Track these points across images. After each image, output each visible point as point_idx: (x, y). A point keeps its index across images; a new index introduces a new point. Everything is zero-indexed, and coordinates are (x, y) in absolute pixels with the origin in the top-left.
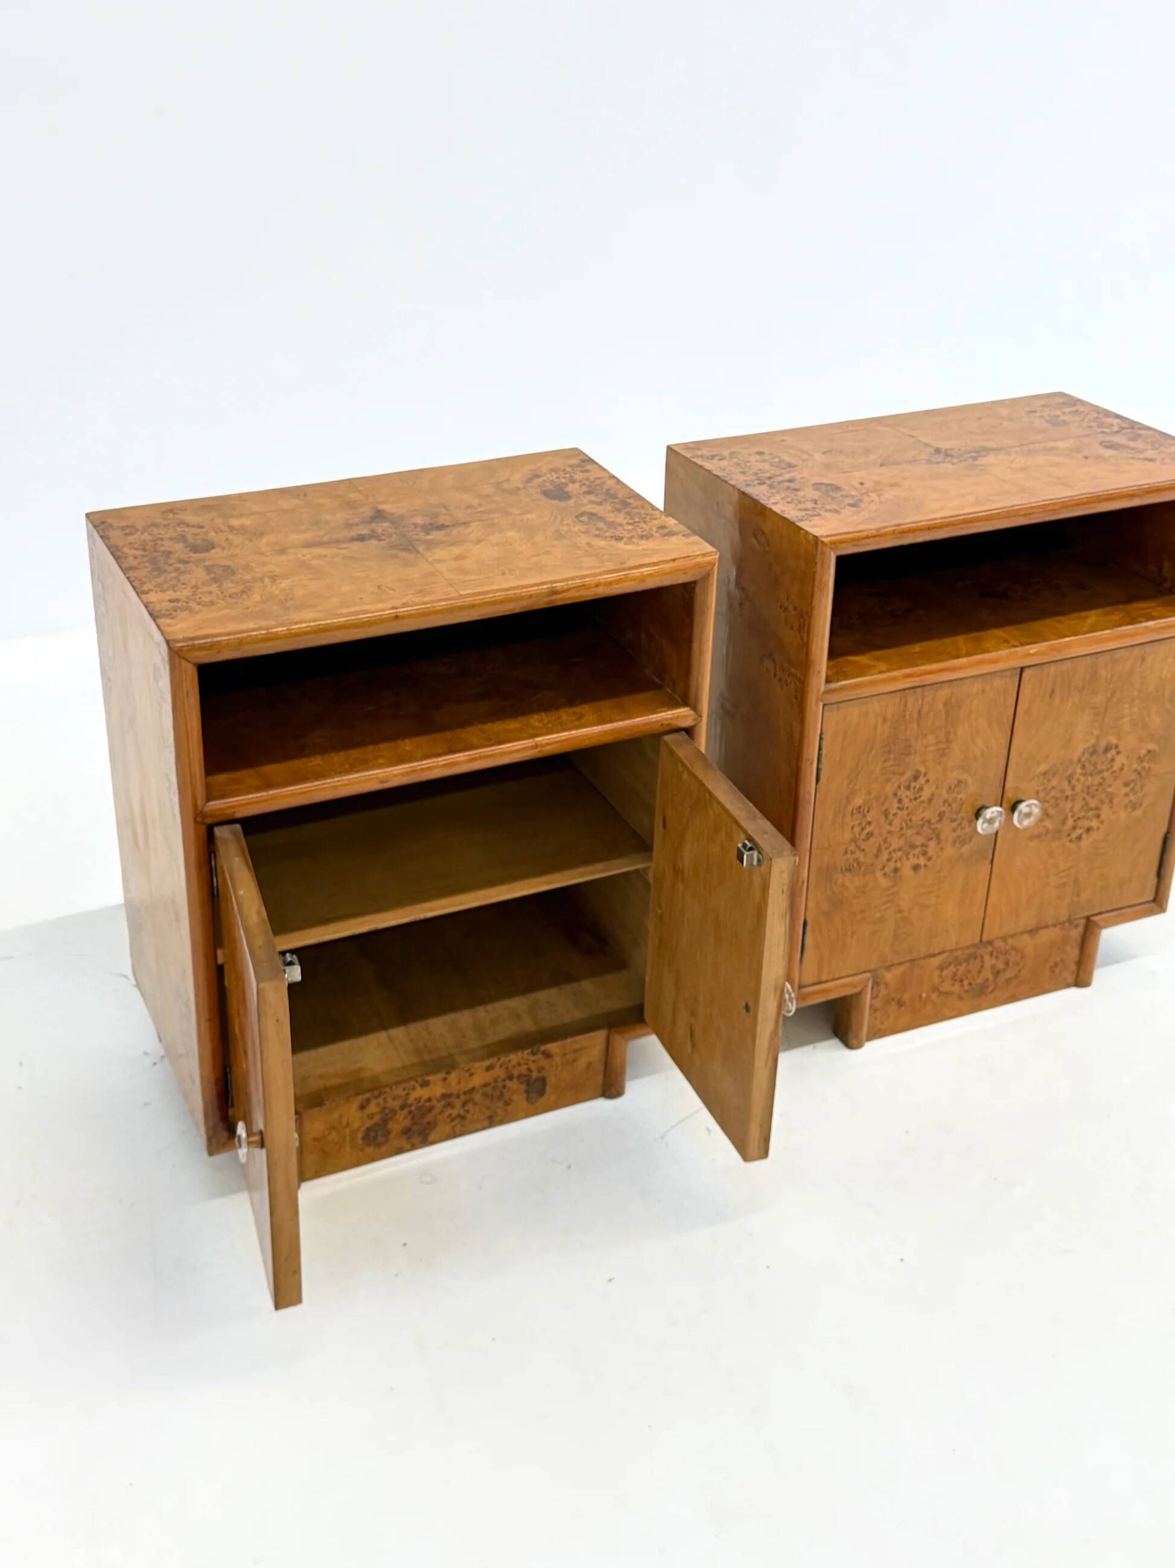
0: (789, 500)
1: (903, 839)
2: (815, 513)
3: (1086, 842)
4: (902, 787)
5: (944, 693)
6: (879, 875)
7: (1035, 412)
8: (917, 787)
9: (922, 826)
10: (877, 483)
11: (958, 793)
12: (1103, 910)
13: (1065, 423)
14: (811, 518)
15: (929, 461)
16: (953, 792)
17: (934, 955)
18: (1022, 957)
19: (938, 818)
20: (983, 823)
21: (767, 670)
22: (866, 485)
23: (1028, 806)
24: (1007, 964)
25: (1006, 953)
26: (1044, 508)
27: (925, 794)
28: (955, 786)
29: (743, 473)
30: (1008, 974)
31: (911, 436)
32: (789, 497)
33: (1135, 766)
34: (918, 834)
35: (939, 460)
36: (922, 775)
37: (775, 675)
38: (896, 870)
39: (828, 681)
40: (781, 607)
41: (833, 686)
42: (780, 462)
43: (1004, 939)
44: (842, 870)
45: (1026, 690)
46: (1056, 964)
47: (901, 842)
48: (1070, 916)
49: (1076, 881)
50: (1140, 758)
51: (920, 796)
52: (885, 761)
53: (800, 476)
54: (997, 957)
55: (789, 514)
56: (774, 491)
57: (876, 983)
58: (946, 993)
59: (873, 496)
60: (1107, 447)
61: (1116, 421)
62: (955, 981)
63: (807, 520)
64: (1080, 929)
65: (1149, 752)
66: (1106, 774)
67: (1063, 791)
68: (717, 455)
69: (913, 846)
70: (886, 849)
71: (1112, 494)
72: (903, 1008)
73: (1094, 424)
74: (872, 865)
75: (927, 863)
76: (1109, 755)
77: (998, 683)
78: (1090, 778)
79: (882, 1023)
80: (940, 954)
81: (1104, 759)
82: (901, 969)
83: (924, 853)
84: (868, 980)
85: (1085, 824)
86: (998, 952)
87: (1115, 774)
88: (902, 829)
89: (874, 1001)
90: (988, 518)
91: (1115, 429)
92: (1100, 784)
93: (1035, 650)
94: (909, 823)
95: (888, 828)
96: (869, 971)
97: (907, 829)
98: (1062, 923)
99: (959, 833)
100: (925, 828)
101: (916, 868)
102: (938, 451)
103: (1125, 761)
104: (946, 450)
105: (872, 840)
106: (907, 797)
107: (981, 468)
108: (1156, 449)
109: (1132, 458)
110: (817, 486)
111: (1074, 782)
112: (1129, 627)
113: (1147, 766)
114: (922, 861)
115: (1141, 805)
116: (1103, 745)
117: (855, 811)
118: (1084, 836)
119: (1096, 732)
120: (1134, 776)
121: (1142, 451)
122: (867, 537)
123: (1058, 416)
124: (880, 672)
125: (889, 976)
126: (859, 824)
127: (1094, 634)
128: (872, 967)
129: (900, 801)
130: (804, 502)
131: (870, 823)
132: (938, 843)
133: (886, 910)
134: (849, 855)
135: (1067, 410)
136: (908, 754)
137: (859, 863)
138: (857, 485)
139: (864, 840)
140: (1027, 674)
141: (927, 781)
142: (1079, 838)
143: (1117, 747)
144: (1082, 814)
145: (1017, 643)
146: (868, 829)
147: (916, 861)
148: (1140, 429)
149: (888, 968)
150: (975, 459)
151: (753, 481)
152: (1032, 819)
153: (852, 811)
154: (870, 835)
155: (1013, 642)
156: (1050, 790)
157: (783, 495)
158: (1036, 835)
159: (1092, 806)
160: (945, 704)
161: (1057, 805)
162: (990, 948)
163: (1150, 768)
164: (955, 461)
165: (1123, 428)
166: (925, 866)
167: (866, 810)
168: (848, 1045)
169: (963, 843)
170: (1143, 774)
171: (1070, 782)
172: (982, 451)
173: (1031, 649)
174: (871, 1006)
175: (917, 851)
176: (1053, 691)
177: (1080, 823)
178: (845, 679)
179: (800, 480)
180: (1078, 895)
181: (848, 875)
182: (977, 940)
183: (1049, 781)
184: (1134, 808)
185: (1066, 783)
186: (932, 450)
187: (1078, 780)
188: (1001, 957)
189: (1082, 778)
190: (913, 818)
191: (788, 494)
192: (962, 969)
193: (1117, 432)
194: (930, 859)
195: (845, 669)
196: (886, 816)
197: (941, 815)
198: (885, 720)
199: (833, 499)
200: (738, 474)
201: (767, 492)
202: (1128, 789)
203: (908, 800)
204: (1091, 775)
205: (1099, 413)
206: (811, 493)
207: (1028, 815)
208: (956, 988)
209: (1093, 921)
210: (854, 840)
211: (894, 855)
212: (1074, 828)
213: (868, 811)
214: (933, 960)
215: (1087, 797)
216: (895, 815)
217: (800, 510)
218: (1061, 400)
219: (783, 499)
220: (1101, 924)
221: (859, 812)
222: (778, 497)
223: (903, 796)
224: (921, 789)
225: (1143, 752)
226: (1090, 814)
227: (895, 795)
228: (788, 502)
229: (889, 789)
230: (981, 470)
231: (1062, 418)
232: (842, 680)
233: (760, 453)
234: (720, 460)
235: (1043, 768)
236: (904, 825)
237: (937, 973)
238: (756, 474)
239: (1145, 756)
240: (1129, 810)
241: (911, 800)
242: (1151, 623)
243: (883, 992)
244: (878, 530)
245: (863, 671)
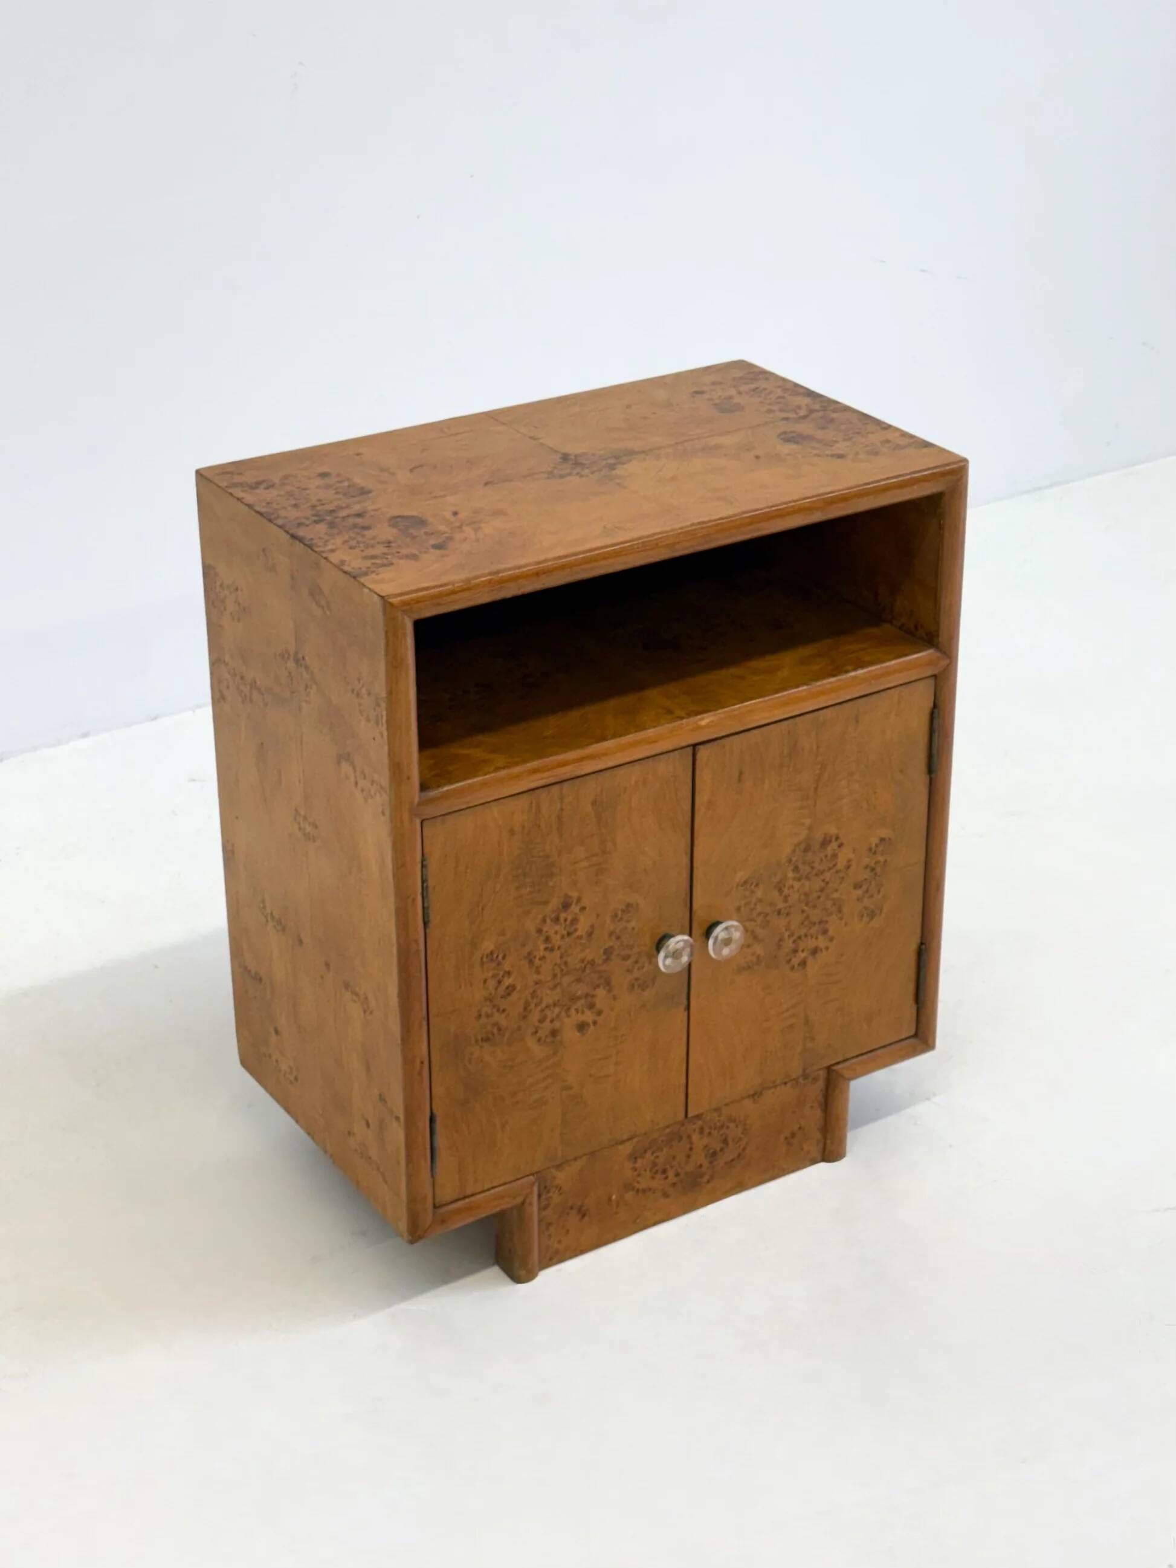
0: (353, 543)
1: (558, 990)
2: (385, 561)
3: (813, 969)
4: (548, 921)
5: (591, 787)
6: (531, 1042)
7: (702, 392)
8: (570, 918)
9: (584, 970)
10: (476, 512)
11: (628, 921)
12: (848, 1056)
13: (739, 408)
14: (381, 569)
15: (551, 475)
16: (621, 919)
17: (622, 1142)
18: (745, 1131)
19: (604, 957)
20: (666, 957)
21: (347, 777)
22: (461, 516)
23: (726, 928)
24: (725, 1141)
25: (722, 1127)
26: (690, 534)
27: (582, 928)
28: (623, 911)
29: (296, 506)
30: (729, 1156)
31: (532, 438)
32: (353, 539)
33: (866, 861)
34: (579, 980)
35: (564, 472)
36: (575, 901)
37: (356, 783)
38: (554, 1033)
39: (424, 787)
40: (353, 691)
41: (432, 793)
42: (349, 486)
43: (717, 1110)
44: (477, 1041)
45: (704, 777)
46: (793, 1135)
47: (556, 995)
48: (804, 1070)
49: (807, 1022)
50: (870, 849)
51: (576, 930)
52: (518, 888)
53: (373, 507)
54: (710, 1134)
55: (349, 565)
56: (335, 531)
57: (544, 1189)
58: (644, 1191)
59: (468, 531)
60: (788, 440)
61: (806, 400)
62: (656, 1172)
63: (373, 572)
64: (821, 1084)
65: (882, 840)
66: (827, 876)
67: (772, 904)
68: (263, 481)
69: (574, 999)
70: (536, 1005)
71: (783, 509)
72: (586, 1219)
73: (775, 408)
74: (519, 1028)
75: (596, 1018)
76: (829, 850)
77: (663, 767)
78: (807, 883)
79: (559, 1242)
80: (630, 1139)
81: (822, 855)
82: (577, 1166)
83: (591, 1006)
84: (533, 1185)
85: (811, 943)
86: (710, 1128)
87: (841, 875)
88: (555, 976)
89: (544, 1213)
90: (616, 554)
91: (802, 413)
92: (822, 890)
93: (708, 722)
94: (563, 967)
95: (535, 977)
96: (533, 1174)
97: (563, 976)
98: (796, 1080)
99: (636, 974)
100: (588, 971)
101: (582, 1027)
102: (565, 457)
103: (851, 856)
104: (576, 456)
105: (515, 996)
106: (556, 933)
107: (618, 481)
108: (850, 439)
109: (817, 455)
110: (394, 521)
111: (786, 891)
112: (832, 679)
113: (881, 859)
114: (588, 1016)
115: (881, 910)
116: (818, 837)
117: (485, 960)
118: (810, 961)
119: (807, 822)
120: (867, 874)
121: (830, 444)
122: (453, 592)
123: (731, 397)
124: (497, 769)
125: (562, 1177)
126: (493, 976)
127: (785, 693)
128: (536, 1169)
129: (547, 939)
130: (373, 547)
131: (509, 973)
132: (609, 991)
133: (546, 1088)
134: (484, 1020)
135: (743, 388)
136: (552, 875)
137: (499, 1029)
138: (448, 515)
139: (502, 997)
140: (703, 753)
141: (583, 909)
142: (803, 963)
143: (837, 838)
144: (803, 932)
145: (683, 714)
146: (508, 981)
147: (581, 1018)
148: (834, 411)
149: (559, 1167)
150: (612, 467)
151: (307, 518)
152: (733, 946)
153: (482, 959)
154: (511, 989)
155: (678, 712)
156: (755, 904)
157: (346, 537)
158: (744, 966)
159: (816, 919)
160: (594, 803)
161: (768, 922)
162: (700, 1123)
163: (886, 861)
164: (586, 471)
165: (811, 411)
166: (595, 1023)
167: (500, 957)
168: (517, 1279)
169: (643, 987)
170: (878, 870)
171: (780, 891)
172: (620, 457)
173: (702, 719)
174: (540, 1221)
175: (580, 1004)
176: (741, 773)
177: (802, 945)
178: (450, 782)
179: (372, 513)
180: (812, 1039)
181: (486, 1045)
182: (681, 1116)
183: (753, 892)
184: (872, 915)
185: (776, 893)
186: (557, 458)
187: (792, 887)
188: (715, 1133)
189: (797, 885)
190: (569, 960)
191: (352, 535)
192: (663, 1155)
193: (804, 417)
194: (599, 1013)
195: (451, 768)
196: (531, 962)
197: (608, 952)
198: (512, 832)
199: (414, 537)
200: (290, 508)
201: (326, 534)
202: (859, 892)
203: (558, 937)
204: (807, 878)
205: (785, 390)
206: (386, 532)
207: (727, 942)
208: (658, 1183)
209: (834, 1070)
210: (490, 999)
211: (548, 1013)
212: (795, 951)
213: (504, 957)
214: (620, 1147)
215: (806, 908)
216: (542, 958)
217: (366, 558)
218: (738, 374)
219: (346, 542)
220: (847, 1074)
221: (492, 960)
222: (339, 540)
223: (551, 933)
224: (575, 921)
225: (874, 841)
226: (814, 930)
227: (539, 931)
228: (351, 548)
229: (531, 925)
230: (618, 484)
231: (737, 400)
232: (445, 785)
233: (324, 475)
234: (267, 488)
235: (740, 876)
236: (558, 971)
237: (629, 1165)
238: (313, 507)
239: (877, 846)
240: (865, 919)
241: (563, 937)
242: (860, 672)
243: (556, 1198)
244: (468, 581)
245: (475, 768)
